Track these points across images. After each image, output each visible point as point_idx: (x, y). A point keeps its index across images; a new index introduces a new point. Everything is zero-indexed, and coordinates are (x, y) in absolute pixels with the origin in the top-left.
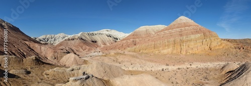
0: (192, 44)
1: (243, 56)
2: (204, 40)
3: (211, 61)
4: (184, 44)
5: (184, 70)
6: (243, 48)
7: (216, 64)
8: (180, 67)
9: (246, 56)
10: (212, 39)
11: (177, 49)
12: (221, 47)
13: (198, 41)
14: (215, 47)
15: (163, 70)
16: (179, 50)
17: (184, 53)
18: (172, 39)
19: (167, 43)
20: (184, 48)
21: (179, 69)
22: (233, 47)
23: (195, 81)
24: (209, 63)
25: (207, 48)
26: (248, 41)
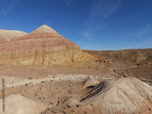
0: (55, 56)
1: (103, 70)
2: (67, 53)
3: (73, 73)
4: (47, 56)
5: (48, 84)
6: (105, 62)
7: (78, 76)
8: (44, 80)
9: (106, 70)
10: (75, 51)
11: (39, 60)
12: (83, 59)
13: (61, 53)
14: (77, 59)
15: (26, 85)
16: (41, 61)
17: (46, 64)
18: (34, 50)
19: (28, 54)
20: (47, 59)
21: (43, 82)
22: (94, 59)
23: (60, 95)
24: (71, 75)
25: (69, 60)
26: (110, 53)
